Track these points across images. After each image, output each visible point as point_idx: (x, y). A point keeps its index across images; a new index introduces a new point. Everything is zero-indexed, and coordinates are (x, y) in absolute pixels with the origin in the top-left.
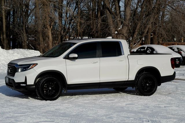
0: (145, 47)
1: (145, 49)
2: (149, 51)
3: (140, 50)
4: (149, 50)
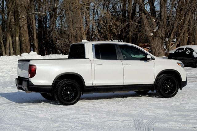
0: (184, 48)
1: (184, 50)
2: (188, 52)
3: (179, 51)
4: (188, 50)
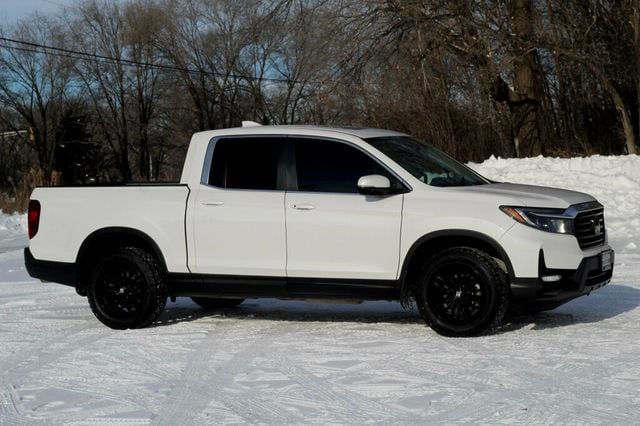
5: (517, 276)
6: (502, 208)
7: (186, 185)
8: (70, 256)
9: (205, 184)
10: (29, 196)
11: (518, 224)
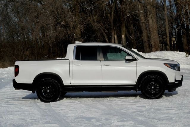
5: (169, 82)
6: (164, 64)
7: (68, 60)
8: (31, 82)
9: (74, 59)
10: (14, 64)
11: (169, 68)
